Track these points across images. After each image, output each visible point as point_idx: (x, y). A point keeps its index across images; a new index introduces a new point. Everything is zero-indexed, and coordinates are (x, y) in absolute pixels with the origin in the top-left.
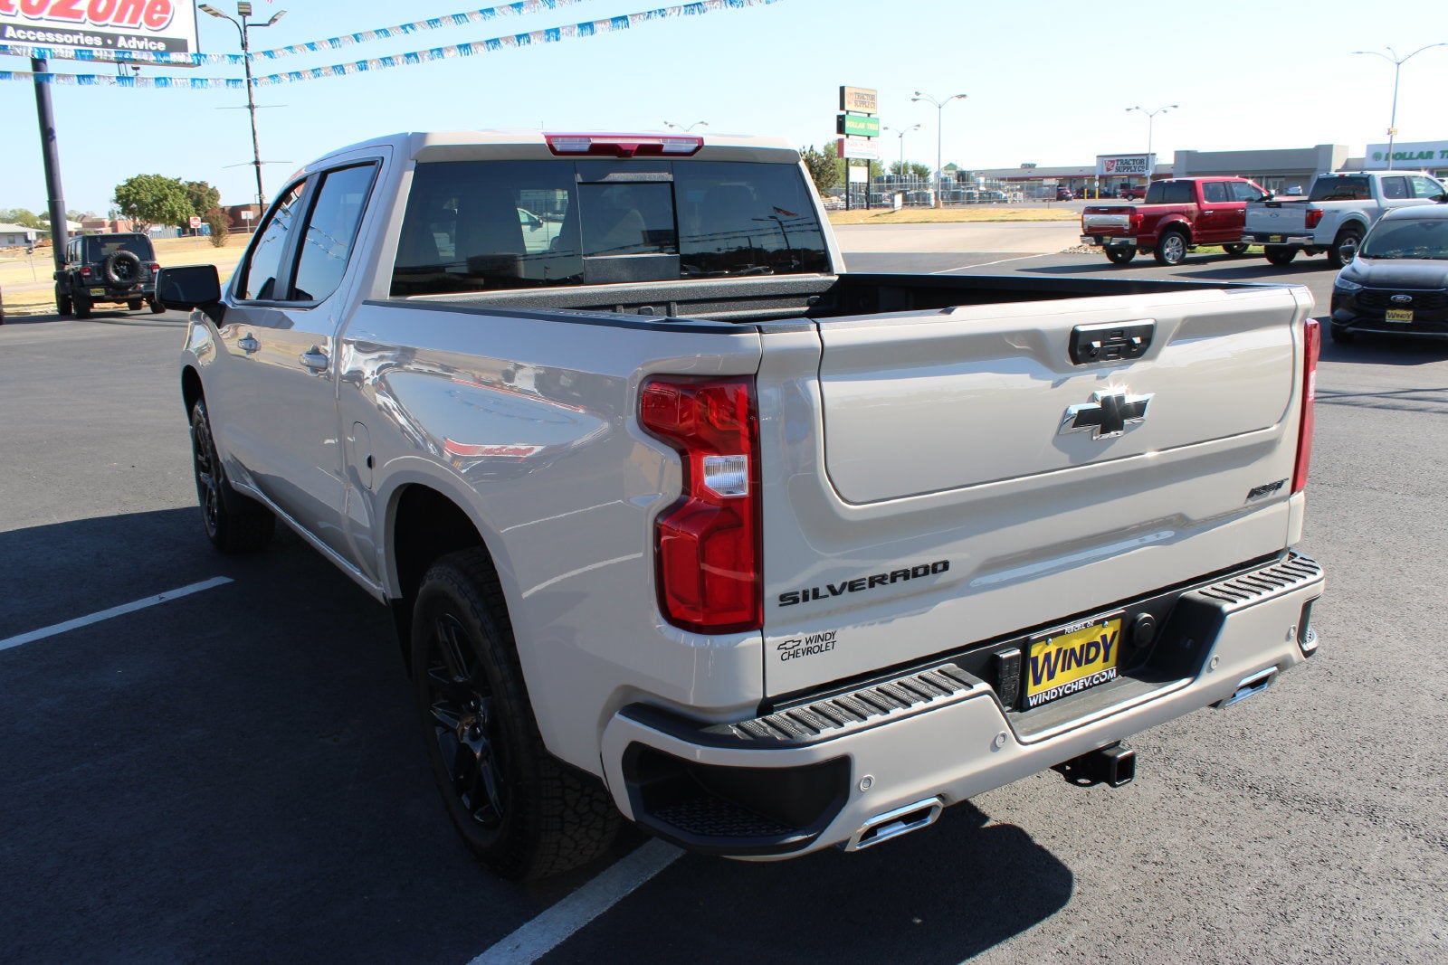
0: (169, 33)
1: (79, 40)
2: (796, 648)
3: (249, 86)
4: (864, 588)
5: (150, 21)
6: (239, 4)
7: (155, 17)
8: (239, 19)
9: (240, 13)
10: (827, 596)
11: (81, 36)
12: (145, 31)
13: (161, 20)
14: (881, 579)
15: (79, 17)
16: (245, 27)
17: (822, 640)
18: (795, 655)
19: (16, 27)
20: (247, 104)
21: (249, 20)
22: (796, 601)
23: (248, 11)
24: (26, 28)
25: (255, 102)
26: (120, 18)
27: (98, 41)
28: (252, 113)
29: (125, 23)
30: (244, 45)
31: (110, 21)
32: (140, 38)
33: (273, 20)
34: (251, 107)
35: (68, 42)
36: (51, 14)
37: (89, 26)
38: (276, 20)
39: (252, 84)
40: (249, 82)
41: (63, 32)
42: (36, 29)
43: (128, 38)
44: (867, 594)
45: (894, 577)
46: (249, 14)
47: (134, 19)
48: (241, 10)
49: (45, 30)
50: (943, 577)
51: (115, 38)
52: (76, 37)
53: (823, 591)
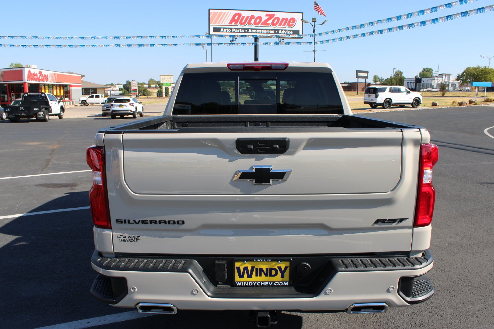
0: (295, 28)
1: (268, 32)
2: (124, 238)
3: (314, 45)
4: (148, 224)
5: (289, 25)
6: (312, 18)
7: (291, 24)
8: (313, 23)
9: (313, 21)
10: (133, 223)
11: (269, 31)
12: (287, 28)
13: (292, 25)
14: (155, 222)
15: (269, 25)
16: (315, 26)
17: (135, 238)
18: (124, 240)
19: (251, 29)
20: (313, 50)
21: (316, 24)
22: (122, 223)
23: (315, 20)
24: (254, 29)
25: (315, 50)
26: (280, 25)
27: (273, 32)
28: (314, 53)
29: (282, 26)
30: (314, 31)
31: (277, 26)
32: (285, 30)
33: (323, 23)
34: (314, 51)
35: (265, 32)
36: (261, 25)
37: (272, 28)
38: (324, 23)
39: (315, 44)
40: (314, 43)
41: (264, 30)
42: (257, 29)
43: (282, 30)
44: (149, 226)
45: (160, 222)
46: (316, 21)
47: (284, 25)
48: (313, 20)
49: (259, 29)
50: (182, 227)
51: (278, 30)
52: (267, 31)
53: (131, 221)
